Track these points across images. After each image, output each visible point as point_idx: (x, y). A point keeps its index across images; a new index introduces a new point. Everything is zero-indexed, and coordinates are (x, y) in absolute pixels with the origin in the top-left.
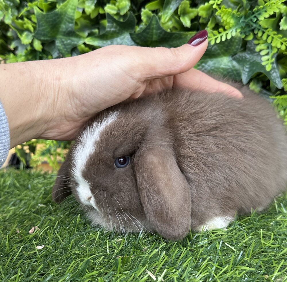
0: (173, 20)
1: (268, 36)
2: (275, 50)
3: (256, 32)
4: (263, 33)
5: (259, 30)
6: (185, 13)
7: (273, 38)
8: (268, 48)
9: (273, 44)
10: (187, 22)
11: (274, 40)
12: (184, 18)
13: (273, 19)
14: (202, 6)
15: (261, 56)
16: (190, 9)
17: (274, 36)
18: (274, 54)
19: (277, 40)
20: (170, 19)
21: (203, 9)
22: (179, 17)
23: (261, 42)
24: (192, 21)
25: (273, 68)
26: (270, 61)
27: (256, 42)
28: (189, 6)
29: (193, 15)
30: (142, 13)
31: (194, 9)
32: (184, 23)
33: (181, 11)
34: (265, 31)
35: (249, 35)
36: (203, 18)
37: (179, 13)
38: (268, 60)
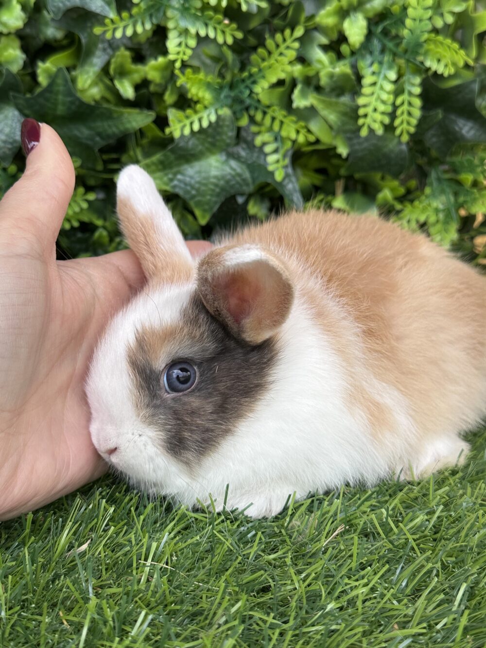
0: (101, 86)
1: (273, 119)
2: (289, 144)
3: (252, 112)
4: (265, 113)
5: (256, 109)
6: (123, 73)
7: (282, 123)
8: (276, 139)
9: (284, 133)
10: (127, 90)
11: (285, 126)
12: (121, 83)
13: (280, 90)
14: (153, 63)
15: (266, 155)
16: (133, 67)
17: (284, 120)
18: (287, 151)
19: (288, 125)
20: (94, 84)
21: (155, 69)
22: (112, 80)
23: (263, 129)
24: (137, 87)
25: (287, 176)
26: (281, 163)
27: (254, 129)
28: (129, 60)
29: (137, 78)
30: (39, 71)
31: (140, 67)
32: (122, 91)
33: (115, 70)
34: (266, 110)
35: (242, 116)
36: (157, 85)
37: (112, 71)
38: (278, 161)
